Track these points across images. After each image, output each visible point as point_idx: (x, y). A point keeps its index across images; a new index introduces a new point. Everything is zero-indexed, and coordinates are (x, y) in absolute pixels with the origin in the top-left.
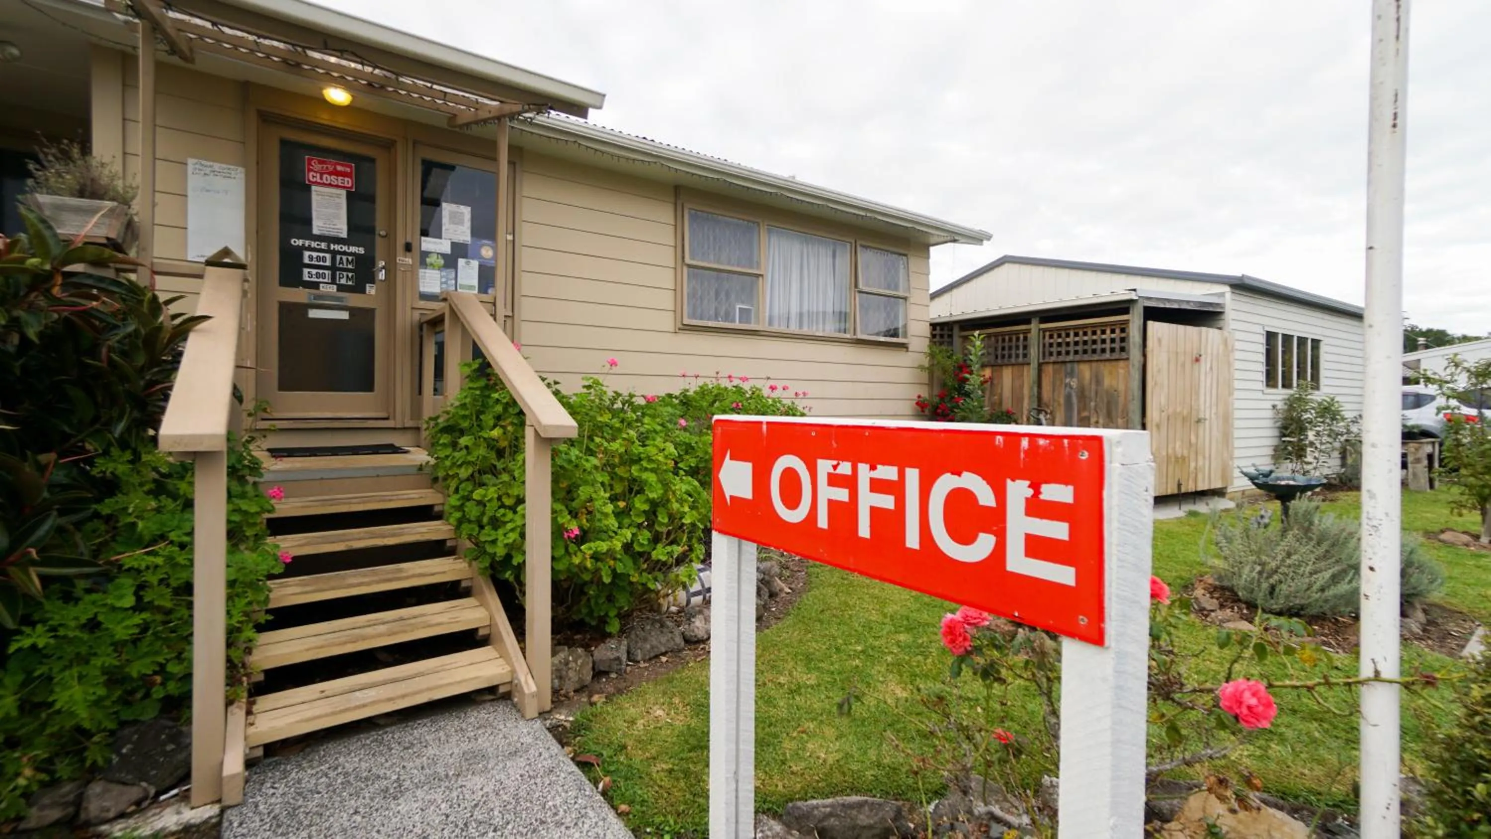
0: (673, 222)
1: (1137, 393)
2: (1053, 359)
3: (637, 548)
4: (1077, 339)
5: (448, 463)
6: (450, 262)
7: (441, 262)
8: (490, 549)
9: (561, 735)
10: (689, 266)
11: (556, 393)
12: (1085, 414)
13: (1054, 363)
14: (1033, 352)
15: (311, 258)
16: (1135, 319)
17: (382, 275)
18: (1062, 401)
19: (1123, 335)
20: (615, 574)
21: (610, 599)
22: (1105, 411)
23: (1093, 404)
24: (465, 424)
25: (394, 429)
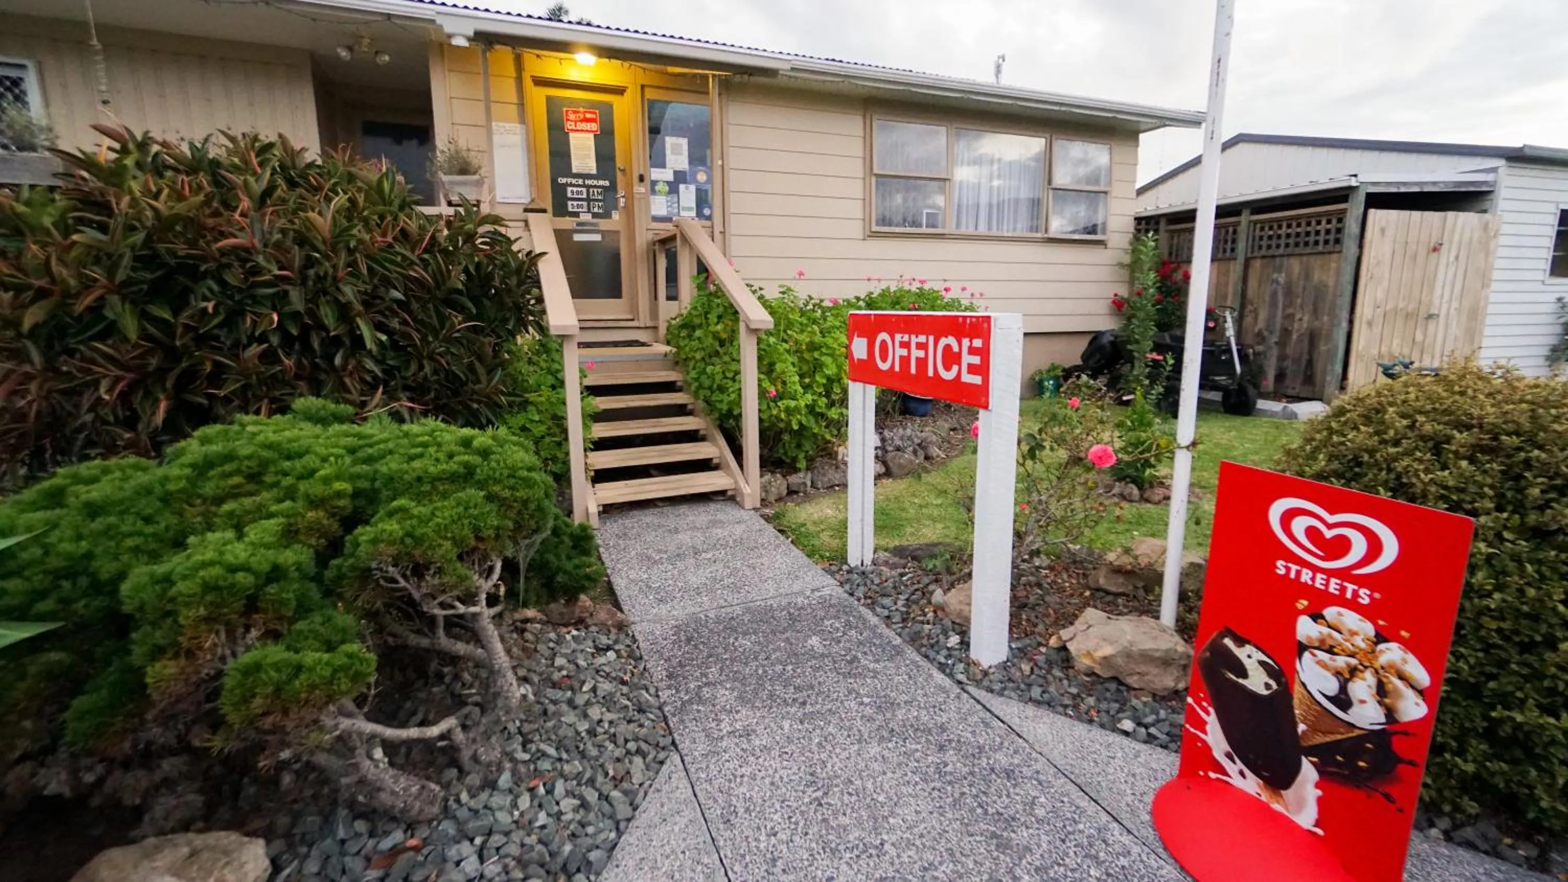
0: (862, 134)
1: (1349, 289)
2: (1264, 252)
3: (818, 410)
4: (1289, 231)
5: (687, 349)
6: (673, 188)
7: (667, 188)
8: (718, 406)
9: (767, 519)
10: (877, 175)
11: (761, 298)
12: (1290, 311)
13: (1264, 257)
14: (1241, 246)
15: (572, 192)
16: (1355, 207)
17: (622, 202)
18: (1267, 299)
19: (1339, 225)
20: (800, 424)
21: (799, 446)
22: (1311, 307)
23: (1299, 301)
24: (697, 321)
25: (638, 328)
